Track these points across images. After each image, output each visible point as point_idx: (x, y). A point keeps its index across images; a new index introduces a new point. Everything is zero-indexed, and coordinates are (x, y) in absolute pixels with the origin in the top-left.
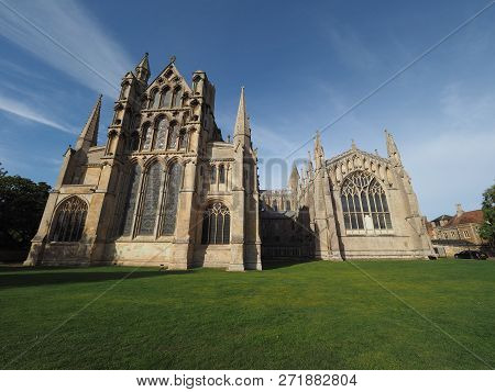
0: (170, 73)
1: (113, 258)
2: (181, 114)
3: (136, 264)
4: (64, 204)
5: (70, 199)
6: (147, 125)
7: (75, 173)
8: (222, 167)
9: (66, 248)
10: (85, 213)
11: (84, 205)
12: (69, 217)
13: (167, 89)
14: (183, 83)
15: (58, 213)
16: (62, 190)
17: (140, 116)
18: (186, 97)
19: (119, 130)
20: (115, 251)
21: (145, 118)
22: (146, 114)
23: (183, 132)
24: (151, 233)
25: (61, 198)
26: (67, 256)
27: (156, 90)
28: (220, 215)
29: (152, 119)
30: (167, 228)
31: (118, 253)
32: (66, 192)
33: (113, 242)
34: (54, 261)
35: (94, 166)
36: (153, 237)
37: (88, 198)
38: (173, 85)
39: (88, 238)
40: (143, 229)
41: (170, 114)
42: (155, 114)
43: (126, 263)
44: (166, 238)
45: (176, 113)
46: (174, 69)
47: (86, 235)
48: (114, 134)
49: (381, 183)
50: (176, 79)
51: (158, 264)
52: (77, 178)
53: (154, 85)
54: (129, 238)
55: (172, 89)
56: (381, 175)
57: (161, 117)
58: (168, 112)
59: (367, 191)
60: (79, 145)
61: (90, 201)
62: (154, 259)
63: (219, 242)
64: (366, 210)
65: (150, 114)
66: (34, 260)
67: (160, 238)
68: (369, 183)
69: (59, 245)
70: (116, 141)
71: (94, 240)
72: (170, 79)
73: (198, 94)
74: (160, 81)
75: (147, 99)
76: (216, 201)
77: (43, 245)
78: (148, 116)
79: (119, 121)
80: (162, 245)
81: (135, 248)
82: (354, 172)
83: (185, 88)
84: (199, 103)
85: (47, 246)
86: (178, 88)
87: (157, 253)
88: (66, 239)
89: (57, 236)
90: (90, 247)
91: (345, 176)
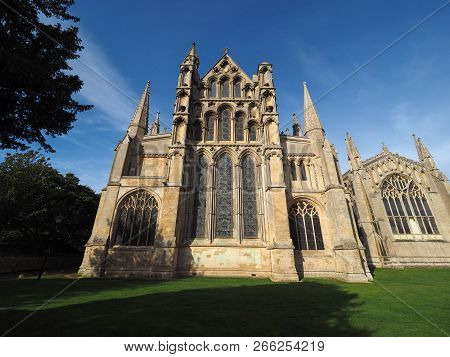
0: (225, 64)
1: (190, 267)
2: (246, 105)
3: (221, 274)
4: (126, 199)
5: (134, 194)
6: (209, 114)
7: (132, 167)
8: (301, 162)
9: (136, 254)
10: (155, 211)
11: (152, 201)
12: (133, 216)
13: (225, 79)
14: (242, 74)
15: (120, 210)
16: (124, 182)
17: (199, 105)
18: (247, 88)
19: (186, 117)
20: (191, 258)
21: (206, 107)
22: (206, 104)
23: (251, 123)
24: (229, 235)
25: (123, 192)
26: (140, 264)
27: (213, 79)
28: (307, 216)
29: (215, 108)
30: (250, 230)
31: (195, 260)
32: (128, 185)
33: (187, 246)
34: (120, 272)
35: (153, 156)
36: (235, 240)
37: (159, 193)
38: (232, 76)
39: (165, 241)
40: (222, 230)
41: (234, 105)
42: (217, 104)
43: (208, 274)
44: (250, 242)
45: (240, 104)
46: (230, 60)
47: (161, 238)
48: (179, 121)
49: (419, 186)
50: (234, 70)
51: (248, 274)
52: (133, 169)
53: (211, 74)
54: (207, 241)
55: (231, 80)
56: (418, 178)
57: (224, 107)
58: (232, 103)
59: (407, 194)
60: (133, 132)
61: (162, 196)
62: (242, 267)
63: (312, 247)
64: (410, 213)
65: (211, 103)
66: (96, 270)
67: (244, 242)
68: (407, 186)
69: (127, 250)
70: (183, 129)
71: (174, 244)
72: (226, 70)
73: (268, 85)
74: (217, 71)
75: (204, 88)
76: (300, 200)
77: (106, 250)
78: (209, 105)
79: (183, 108)
80: (249, 250)
81: (216, 253)
82: (392, 175)
83: (246, 79)
84: (271, 94)
85: (110, 252)
86: (237, 79)
87: (244, 260)
88: (134, 243)
89: (119, 239)
90: (170, 253)
91: (382, 178)
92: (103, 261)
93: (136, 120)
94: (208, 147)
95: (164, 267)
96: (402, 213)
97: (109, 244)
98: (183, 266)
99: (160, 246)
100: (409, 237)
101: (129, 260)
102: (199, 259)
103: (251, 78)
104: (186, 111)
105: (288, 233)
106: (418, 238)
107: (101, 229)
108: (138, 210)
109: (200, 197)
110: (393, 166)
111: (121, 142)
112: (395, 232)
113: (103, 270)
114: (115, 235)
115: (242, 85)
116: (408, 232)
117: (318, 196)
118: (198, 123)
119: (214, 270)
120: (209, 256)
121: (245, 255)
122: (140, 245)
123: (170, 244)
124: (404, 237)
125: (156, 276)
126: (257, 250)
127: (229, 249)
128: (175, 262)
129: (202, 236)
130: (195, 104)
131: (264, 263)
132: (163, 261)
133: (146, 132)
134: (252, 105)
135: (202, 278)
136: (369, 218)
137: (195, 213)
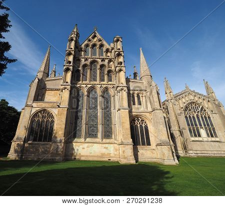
0: (95, 36)
1: (72, 154)
2: (107, 61)
3: (91, 159)
4: (36, 115)
5: (40, 112)
6: (85, 66)
7: (39, 96)
8: (138, 95)
9: (41, 147)
10: (53, 122)
11: (51, 116)
12: (40, 124)
13: (94, 45)
14: (104, 43)
15: (32, 121)
16: (35, 105)
17: (79, 60)
18: (107, 51)
19: (71, 68)
20: (73, 149)
21: (83, 62)
22: (83, 60)
23: (109, 72)
24: (95, 136)
25: (34, 110)
26: (44, 153)
27: (87, 46)
28: (141, 126)
29: (88, 62)
30: (108, 134)
31: (76, 150)
32: (37, 106)
33: (71, 142)
35: (52, 90)
36: (99, 140)
37: (55, 112)
38: (98, 43)
39: (58, 139)
40: (92, 134)
41: (99, 61)
42: (90, 60)
43: (83, 159)
44: (108, 141)
45: (103, 60)
46: (97, 34)
47: (56, 137)
48: (67, 70)
49: (206, 109)
50: (100, 40)
51: (106, 159)
52: (40, 97)
53: (86, 42)
54: (82, 140)
55: (98, 46)
56: (206, 105)
57: (94, 62)
58: (98, 59)
59: (199, 114)
60: (40, 76)
61: (56, 113)
62: (103, 155)
63: (144, 144)
64: (201, 125)
65: (86, 60)
66: (18, 156)
67: (104, 140)
68: (200, 109)
69: (36, 144)
70: (69, 74)
71: (63, 141)
72: (95, 40)
73: (119, 49)
74: (90, 41)
75: (82, 51)
76: (137, 117)
77: (24, 144)
78: (85, 60)
79: (70, 62)
80: (107, 145)
81: (88, 147)
82: (191, 103)
83: (107, 46)
84: (121, 55)
85: (26, 145)
86: (102, 46)
87: (104, 151)
88: (40, 140)
89: (31, 137)
90: (61, 146)
91: (185, 105)
92: (22, 150)
93: (42, 69)
94: (84, 86)
95: (57, 154)
96: (196, 125)
97: (25, 141)
98: (68, 154)
99: (55, 142)
100: (200, 139)
101: (37, 150)
102: (78, 150)
103: (110, 45)
104: (71, 64)
105: (130, 136)
106: (205, 139)
107: (21, 132)
108: (43, 121)
109: (79, 114)
110: (192, 97)
111: (33, 82)
112: (192, 136)
113: (22, 156)
114: (29, 135)
115: (104, 49)
116: (200, 136)
117: (148, 115)
118: (78, 71)
119: (87, 156)
120: (83, 148)
121: (105, 148)
122: (44, 141)
123: (61, 141)
124: (197, 139)
125: (53, 159)
126: (112, 145)
127: (95, 144)
128: (64, 151)
129: (80, 137)
130: (77, 60)
131: (116, 153)
132: (57, 151)
133: (48, 76)
134: (110, 61)
135: (79, 161)
136: (177, 128)
137: (76, 123)
